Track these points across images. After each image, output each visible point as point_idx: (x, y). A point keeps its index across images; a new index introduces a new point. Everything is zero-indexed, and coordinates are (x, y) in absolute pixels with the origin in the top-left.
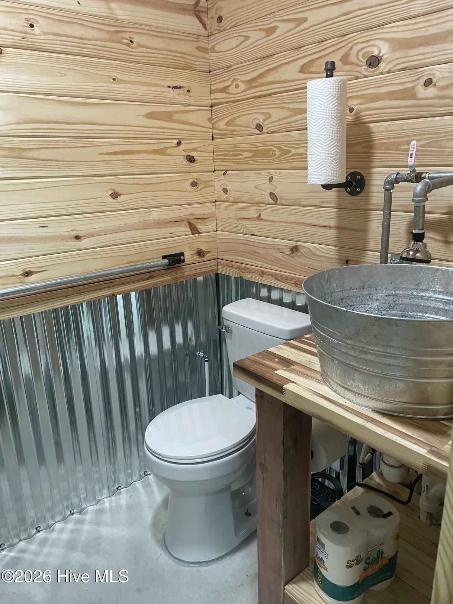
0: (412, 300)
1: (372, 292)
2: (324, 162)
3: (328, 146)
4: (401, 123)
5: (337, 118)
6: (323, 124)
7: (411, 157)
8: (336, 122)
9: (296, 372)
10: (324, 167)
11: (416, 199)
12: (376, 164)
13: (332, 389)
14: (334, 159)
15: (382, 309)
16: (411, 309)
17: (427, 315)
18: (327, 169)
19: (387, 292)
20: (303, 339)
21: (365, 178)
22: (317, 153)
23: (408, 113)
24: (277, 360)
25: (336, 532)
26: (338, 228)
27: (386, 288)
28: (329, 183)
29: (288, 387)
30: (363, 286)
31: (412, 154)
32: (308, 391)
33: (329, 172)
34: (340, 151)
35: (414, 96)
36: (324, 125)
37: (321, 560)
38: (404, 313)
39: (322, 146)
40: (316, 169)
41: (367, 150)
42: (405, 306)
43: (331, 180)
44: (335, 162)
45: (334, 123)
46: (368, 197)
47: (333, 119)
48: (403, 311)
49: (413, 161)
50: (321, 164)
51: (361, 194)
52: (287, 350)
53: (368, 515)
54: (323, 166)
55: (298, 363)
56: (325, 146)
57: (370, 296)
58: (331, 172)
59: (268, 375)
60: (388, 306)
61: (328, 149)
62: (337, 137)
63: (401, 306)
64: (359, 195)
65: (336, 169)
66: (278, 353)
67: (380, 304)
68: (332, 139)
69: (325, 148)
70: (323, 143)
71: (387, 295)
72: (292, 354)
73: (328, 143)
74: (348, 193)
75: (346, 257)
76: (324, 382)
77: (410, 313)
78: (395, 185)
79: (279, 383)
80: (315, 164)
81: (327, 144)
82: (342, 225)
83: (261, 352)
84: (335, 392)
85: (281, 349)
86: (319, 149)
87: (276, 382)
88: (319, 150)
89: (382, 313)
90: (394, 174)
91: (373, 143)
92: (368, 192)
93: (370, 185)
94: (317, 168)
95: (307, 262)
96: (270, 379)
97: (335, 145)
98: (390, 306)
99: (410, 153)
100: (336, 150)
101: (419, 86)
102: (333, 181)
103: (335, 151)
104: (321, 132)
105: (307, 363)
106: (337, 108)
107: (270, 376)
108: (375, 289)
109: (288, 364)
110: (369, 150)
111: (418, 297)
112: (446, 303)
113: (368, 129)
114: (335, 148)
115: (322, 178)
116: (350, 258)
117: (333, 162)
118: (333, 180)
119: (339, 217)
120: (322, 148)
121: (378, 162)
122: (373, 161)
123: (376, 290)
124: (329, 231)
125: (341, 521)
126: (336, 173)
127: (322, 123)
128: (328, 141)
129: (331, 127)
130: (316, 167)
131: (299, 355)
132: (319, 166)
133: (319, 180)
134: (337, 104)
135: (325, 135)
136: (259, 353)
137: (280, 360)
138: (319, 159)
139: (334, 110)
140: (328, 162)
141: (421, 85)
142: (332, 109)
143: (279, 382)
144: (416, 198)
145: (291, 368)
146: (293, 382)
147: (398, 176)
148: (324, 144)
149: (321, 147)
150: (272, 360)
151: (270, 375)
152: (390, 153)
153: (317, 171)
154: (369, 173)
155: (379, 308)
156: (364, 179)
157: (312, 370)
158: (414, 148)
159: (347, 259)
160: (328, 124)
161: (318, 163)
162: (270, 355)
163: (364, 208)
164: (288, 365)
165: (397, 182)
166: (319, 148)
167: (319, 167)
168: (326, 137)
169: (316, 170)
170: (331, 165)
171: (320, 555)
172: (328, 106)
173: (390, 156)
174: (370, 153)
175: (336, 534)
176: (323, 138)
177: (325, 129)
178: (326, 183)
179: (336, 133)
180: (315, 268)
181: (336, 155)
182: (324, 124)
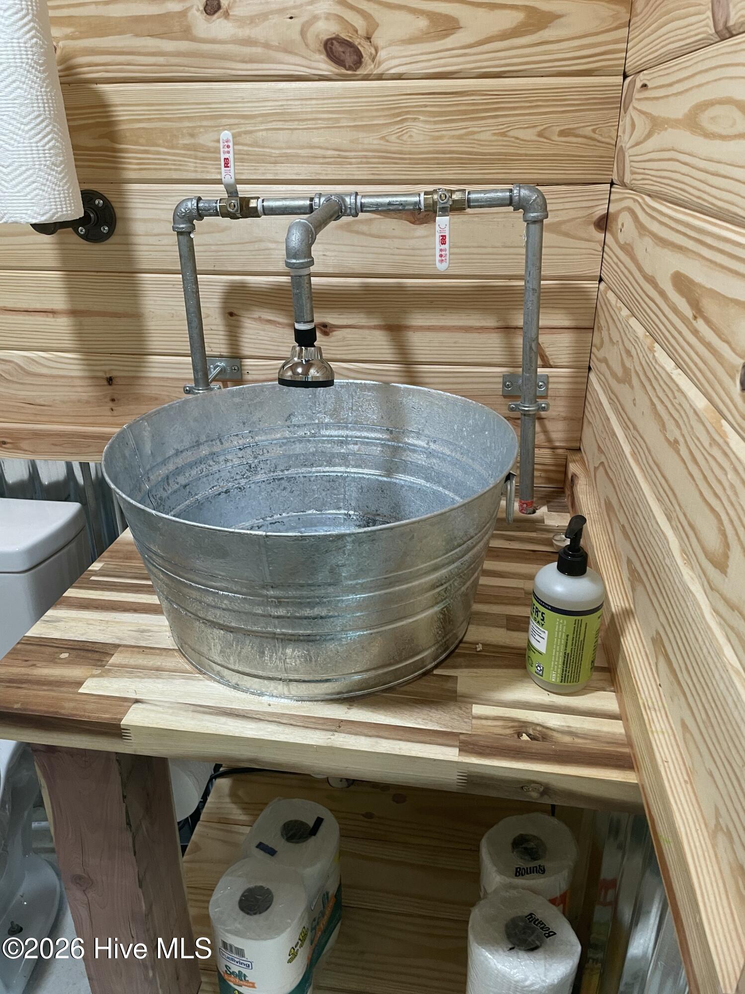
0: (284, 447)
1: (215, 449)
2: (31, 171)
3: (33, 132)
4: (172, 90)
5: (41, 65)
6: (10, 79)
7: (227, 165)
8: (39, 75)
9: (127, 672)
10: (34, 182)
11: (294, 261)
12: (132, 175)
13: (228, 684)
14: (53, 164)
15: (238, 477)
16: (286, 465)
17: (314, 469)
18: (43, 187)
19: (240, 442)
20: (93, 578)
21: (114, 204)
22: (10, 148)
23: (183, 68)
24: (66, 655)
25: (255, 914)
26: (73, 313)
27: (237, 435)
28: (54, 220)
29: (132, 718)
30: (197, 441)
31: (227, 161)
32: (181, 709)
33: (50, 194)
34: (62, 144)
35: (187, 33)
36: (14, 82)
37: (241, 976)
38: (275, 474)
39: (20, 132)
40: (15, 186)
41: (105, 142)
42: (274, 461)
43: (57, 212)
44: (57, 171)
45: (37, 78)
46: (127, 245)
47: (33, 67)
48: (274, 472)
49: (232, 174)
50: (25, 176)
51: (112, 239)
52: (74, 619)
53: (289, 844)
54: (31, 179)
55: (119, 646)
56: (27, 132)
57: (213, 458)
58: (54, 194)
59: (68, 709)
60: (248, 468)
61: (35, 140)
62: (50, 111)
63: (268, 462)
64: (107, 242)
65: (63, 187)
66: (56, 635)
67: (232, 467)
68: (39, 116)
69: (27, 136)
70: (19, 125)
71: (241, 447)
72: (91, 627)
73: (32, 125)
74: (81, 236)
75: (105, 372)
76: (201, 672)
77: (286, 472)
78: (195, 222)
79: (105, 719)
80: (9, 174)
81: (29, 127)
82: (82, 307)
83: (14, 649)
84: (235, 688)
85: (58, 620)
86: (12, 138)
87: (98, 718)
88: (12, 142)
89: (239, 483)
90: (191, 200)
91: (116, 129)
92: (127, 235)
93: (126, 220)
94: (17, 185)
95: (14, 392)
96: (81, 716)
97: (48, 129)
98: (250, 467)
99: (223, 156)
100: (54, 141)
101: (194, 11)
102: (61, 216)
103: (51, 144)
104: (11, 97)
105: (137, 639)
106: (36, 43)
107: (75, 708)
108: (218, 441)
109: (97, 656)
110: (110, 144)
111: (292, 440)
112: (342, 442)
113: (98, 95)
114: (50, 137)
115: (35, 208)
116: (114, 374)
117: (53, 170)
118: (60, 214)
119: (72, 291)
120: (21, 136)
121: (135, 170)
122: (124, 169)
123: (222, 443)
124: (53, 319)
125: (252, 885)
126: (65, 197)
127: (9, 76)
128: (32, 119)
129: (31, 88)
130: (14, 182)
131: (108, 622)
132: (20, 179)
133: (29, 212)
134: (34, 31)
135: (21, 105)
136: (9, 653)
137: (75, 652)
138: (16, 164)
139: (31, 47)
140: (40, 170)
141: (198, 10)
142: (25, 43)
143: (105, 716)
144: (295, 258)
145: (112, 665)
146: (137, 701)
147: (201, 205)
148: (22, 127)
149: (17, 135)
150: (53, 660)
151: (72, 705)
152: (159, 153)
153: (18, 192)
154: (121, 193)
155: (232, 475)
156: (113, 208)
157: (157, 651)
158: (228, 147)
159: (108, 376)
160: (23, 79)
161: (18, 172)
162: (43, 649)
163: (123, 268)
164: (99, 660)
165: (200, 217)
166: (11, 135)
167: (20, 183)
168: (24, 110)
169: (16, 190)
170: (50, 177)
171: (235, 968)
172: (16, 36)
173: (159, 159)
174: (115, 150)
175: (256, 917)
176: (17, 113)
177: (19, 90)
178: (46, 220)
179: (45, 101)
180: (38, 401)
181: (56, 155)
182: (13, 77)
